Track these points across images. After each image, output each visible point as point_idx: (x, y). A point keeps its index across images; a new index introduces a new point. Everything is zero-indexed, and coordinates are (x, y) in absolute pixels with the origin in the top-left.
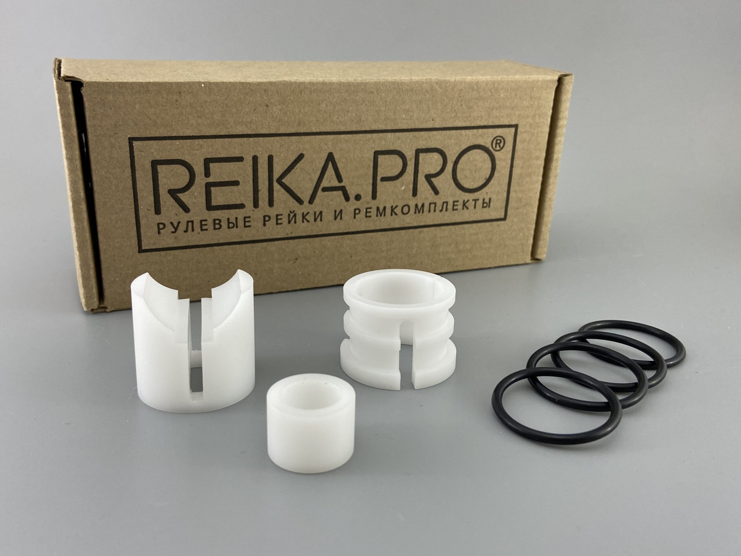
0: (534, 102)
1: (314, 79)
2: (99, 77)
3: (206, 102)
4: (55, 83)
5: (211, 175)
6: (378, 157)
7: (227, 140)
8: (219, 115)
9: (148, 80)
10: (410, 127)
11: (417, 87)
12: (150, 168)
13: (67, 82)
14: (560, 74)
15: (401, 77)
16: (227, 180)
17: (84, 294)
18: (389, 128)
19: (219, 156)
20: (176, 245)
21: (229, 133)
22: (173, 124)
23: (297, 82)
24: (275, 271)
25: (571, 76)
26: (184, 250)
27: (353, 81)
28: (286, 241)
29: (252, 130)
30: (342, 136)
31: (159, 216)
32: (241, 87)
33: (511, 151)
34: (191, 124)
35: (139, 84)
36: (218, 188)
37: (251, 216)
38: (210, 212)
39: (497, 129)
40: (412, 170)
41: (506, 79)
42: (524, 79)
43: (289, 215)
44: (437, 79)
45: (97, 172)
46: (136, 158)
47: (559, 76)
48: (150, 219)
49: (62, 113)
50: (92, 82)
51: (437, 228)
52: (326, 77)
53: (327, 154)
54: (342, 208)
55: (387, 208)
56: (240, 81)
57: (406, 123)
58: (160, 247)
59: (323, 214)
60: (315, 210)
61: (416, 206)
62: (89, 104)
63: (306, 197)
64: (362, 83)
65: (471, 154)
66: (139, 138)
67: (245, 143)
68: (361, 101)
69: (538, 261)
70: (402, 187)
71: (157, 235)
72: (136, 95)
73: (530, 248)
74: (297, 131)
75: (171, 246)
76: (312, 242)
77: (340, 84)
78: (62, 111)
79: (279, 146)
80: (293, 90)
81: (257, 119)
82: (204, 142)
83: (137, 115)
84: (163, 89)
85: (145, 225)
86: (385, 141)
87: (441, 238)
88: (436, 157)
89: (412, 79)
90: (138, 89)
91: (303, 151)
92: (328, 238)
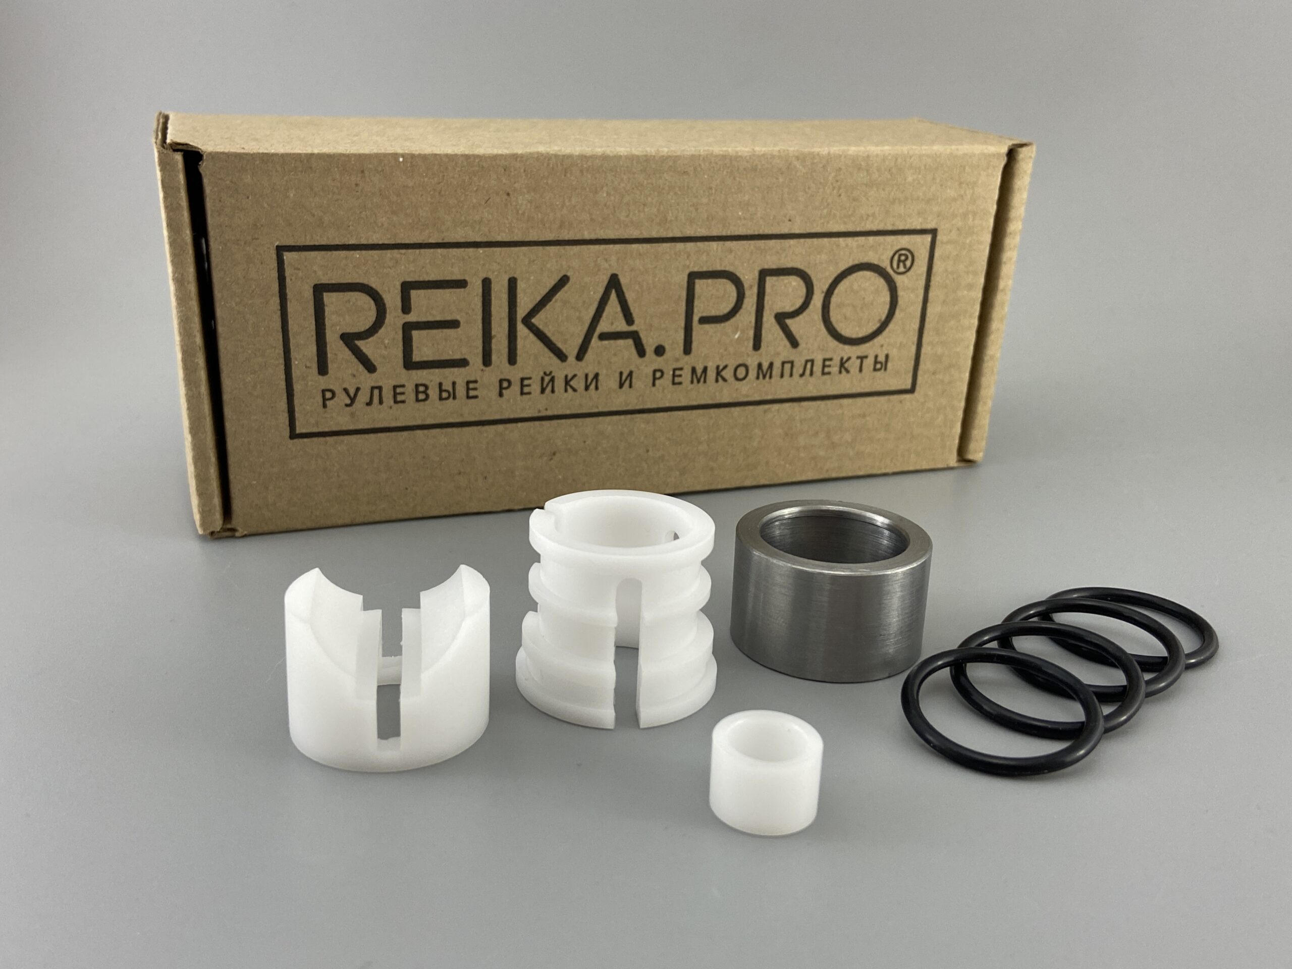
0: (965, 192)
1: (587, 149)
2: (230, 144)
3: (405, 187)
4: (156, 154)
5: (412, 310)
6: (694, 283)
7: (439, 251)
8: (427, 209)
9: (309, 150)
10: (750, 232)
11: (764, 165)
12: (312, 297)
13: (176, 153)
14: (1011, 143)
15: (736, 147)
16: (438, 318)
17: (199, 506)
18: (715, 233)
19: (427, 278)
20: (351, 427)
21: (443, 239)
22: (350, 223)
23: (559, 155)
24: (517, 473)
25: (1029, 148)
26: (366, 436)
27: (654, 154)
28: (537, 423)
29: (482, 234)
30: (635, 246)
31: (325, 377)
32: (465, 164)
33: (925, 275)
34: (380, 225)
35: (294, 156)
36: (424, 333)
37: (479, 379)
38: (410, 372)
39: (899, 237)
40: (753, 305)
41: (917, 152)
42: (948, 151)
43: (543, 379)
44: (798, 150)
45: (223, 303)
46: (288, 280)
47: (1009, 146)
48: (310, 383)
49: (168, 204)
50: (218, 152)
51: (795, 404)
52: (608, 146)
53: (609, 276)
54: (633, 368)
55: (709, 369)
56: (463, 153)
57: (743, 225)
58: (326, 430)
59: (600, 378)
60: (586, 371)
61: (760, 366)
62: (211, 190)
63: (571, 350)
64: (669, 157)
65: (856, 280)
66: (294, 246)
67: (469, 257)
68: (667, 188)
69: (969, 464)
70: (736, 334)
71: (321, 409)
72: (289, 174)
73: (957, 441)
74: (559, 237)
75: (344, 428)
76: (581, 424)
77: (631, 158)
78: (169, 199)
79: (527, 263)
80: (553, 168)
81: (490, 216)
82: (401, 254)
83: (290, 208)
84: (335, 166)
85: (301, 392)
86: (708, 254)
87: (801, 421)
88: (794, 284)
89: (754, 151)
90: (293, 165)
91: (567, 271)
92: (608, 418)
